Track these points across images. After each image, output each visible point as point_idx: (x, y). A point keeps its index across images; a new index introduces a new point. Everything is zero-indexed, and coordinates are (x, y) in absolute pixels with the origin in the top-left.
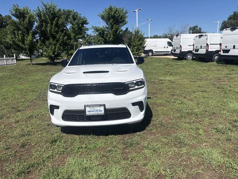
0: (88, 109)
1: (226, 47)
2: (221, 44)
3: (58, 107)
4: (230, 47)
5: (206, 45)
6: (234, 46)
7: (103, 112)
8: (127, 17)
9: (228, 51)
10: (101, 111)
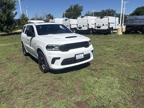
0: (77, 56)
1: (80, 26)
2: (77, 25)
3: (59, 58)
4: (82, 26)
5: (69, 25)
6: (84, 25)
7: (83, 57)
8: (16, 5)
9: (81, 28)
10: (82, 56)
